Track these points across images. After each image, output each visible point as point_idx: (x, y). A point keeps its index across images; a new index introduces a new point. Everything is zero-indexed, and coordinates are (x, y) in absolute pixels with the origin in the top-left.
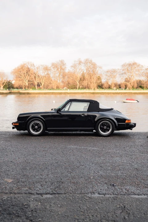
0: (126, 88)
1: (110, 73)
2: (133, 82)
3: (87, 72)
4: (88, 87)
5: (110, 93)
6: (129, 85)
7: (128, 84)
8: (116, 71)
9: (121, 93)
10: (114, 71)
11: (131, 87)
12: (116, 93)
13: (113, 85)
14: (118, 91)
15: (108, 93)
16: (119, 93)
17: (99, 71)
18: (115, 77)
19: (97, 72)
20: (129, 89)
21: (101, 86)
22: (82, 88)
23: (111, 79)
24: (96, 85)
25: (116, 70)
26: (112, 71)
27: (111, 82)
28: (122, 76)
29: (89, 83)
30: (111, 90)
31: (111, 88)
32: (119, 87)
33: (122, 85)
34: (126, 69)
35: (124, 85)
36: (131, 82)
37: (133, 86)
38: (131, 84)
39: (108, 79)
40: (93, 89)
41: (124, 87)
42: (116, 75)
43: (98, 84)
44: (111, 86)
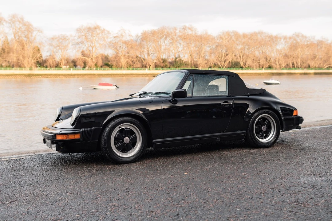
0: (84, 67)
1: (58, 41)
2: (97, 57)
3: (15, 37)
4: (19, 65)
5: (59, 75)
6: (90, 62)
7: (89, 60)
8: (67, 38)
9: (78, 75)
10: (64, 38)
11: (93, 64)
12: (68, 75)
13: (64, 62)
14: (72, 71)
15: (56, 75)
16: (75, 75)
17: (38, 38)
18: (65, 48)
19: (35, 39)
20: (90, 68)
21: (41, 64)
22: (6, 67)
23: (60, 51)
24: (33, 61)
25: (67, 37)
26: (60, 37)
27: (60, 56)
28: (77, 46)
29: (21, 58)
30: (60, 69)
31: (60, 66)
32: (74, 64)
33: (78, 61)
34: (83, 35)
35: (82, 62)
36: (93, 57)
37: (97, 63)
38: (92, 60)
39: (54, 52)
40: (28, 69)
41: (82, 65)
42: (67, 45)
43: (36, 60)
44: (60, 63)
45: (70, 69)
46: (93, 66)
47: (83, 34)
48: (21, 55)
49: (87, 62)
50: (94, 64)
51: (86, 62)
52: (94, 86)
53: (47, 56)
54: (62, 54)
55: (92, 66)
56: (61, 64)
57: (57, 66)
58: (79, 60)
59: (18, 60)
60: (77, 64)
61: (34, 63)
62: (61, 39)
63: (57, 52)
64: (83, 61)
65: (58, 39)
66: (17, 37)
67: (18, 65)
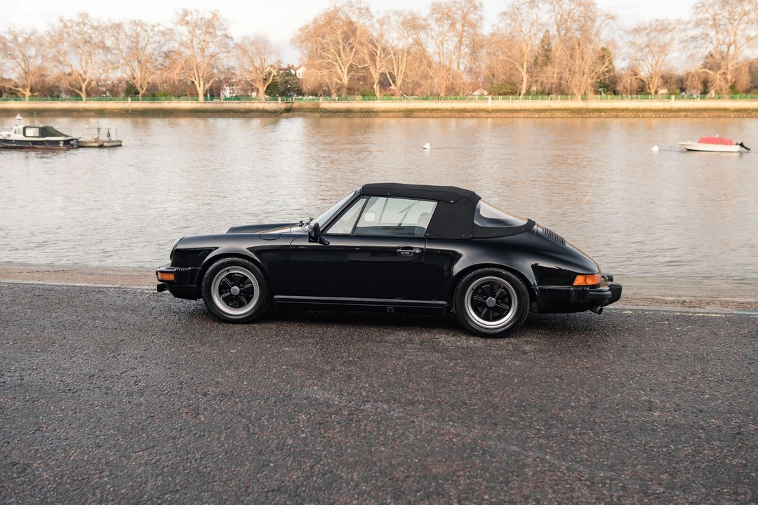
0: (705, 92)
1: (648, 35)
2: (736, 69)
3: (558, 31)
4: (562, 91)
5: (644, 110)
6: (718, 82)
7: (716, 77)
8: (670, 27)
9: (686, 110)
10: (663, 28)
11: (726, 87)
12: (664, 110)
13: (657, 81)
14: (675, 103)
15: (637, 112)
16: (679, 110)
17: (605, 34)
18: (663, 49)
19: (597, 34)
20: (719, 95)
21: (608, 86)
22: (537, 93)
23: (650, 57)
24: (590, 81)
25: (670, 24)
26: (654, 27)
27: (650, 68)
28: (692, 45)
29: (566, 75)
30: (648, 99)
31: (649, 91)
32: (679, 86)
33: (690, 80)
34: (707, 19)
35: (700, 80)
36: (728, 69)
37: (735, 82)
38: (724, 76)
39: (636, 60)
40: (579, 97)
41: (698, 89)
42: (669, 43)
43: (597, 78)
44: (649, 84)
45: (669, 98)
46: (724, 91)
47: (708, 15)
48: (567, 69)
49: (710, 80)
50: (730, 84)
51: (708, 82)
52: (688, 143)
53: (623, 69)
54: (654, 63)
55: (722, 90)
56: (651, 86)
57: (642, 90)
58: (693, 76)
59: (561, 78)
60: (687, 85)
61: (592, 85)
62: (656, 30)
63: (643, 60)
64: (702, 79)
65: (648, 31)
66: (563, 32)
67: (560, 89)
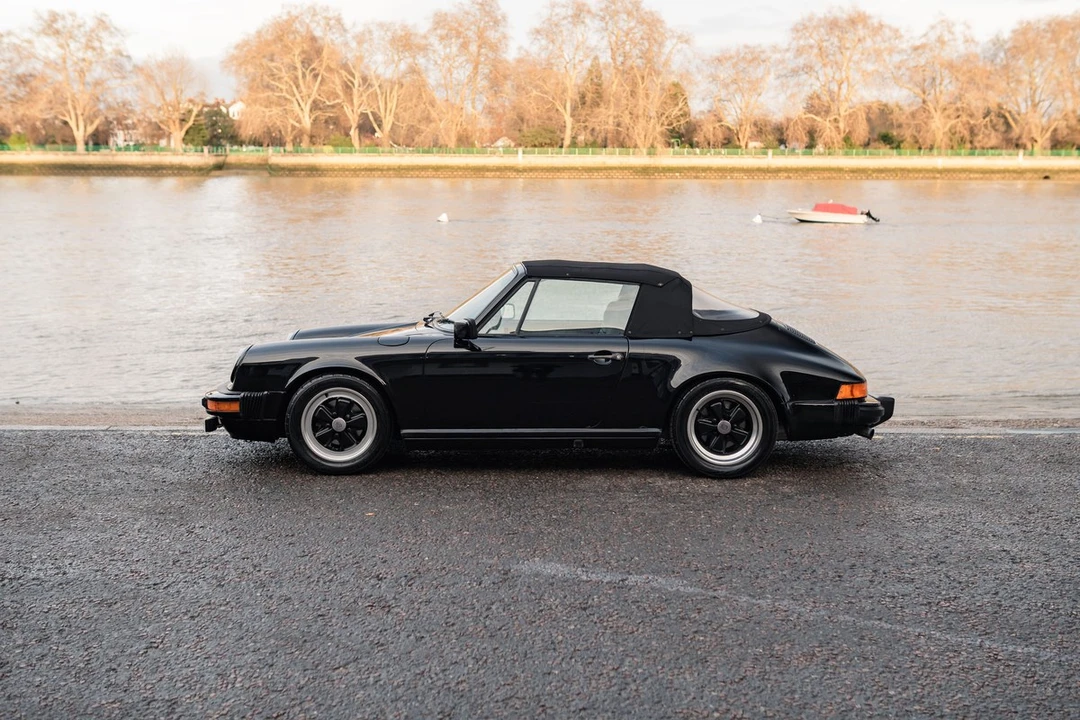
0: (811, 146)
1: (735, 65)
2: (850, 115)
3: (614, 59)
4: (619, 140)
5: (732, 170)
6: (827, 132)
7: (825, 125)
8: (763, 56)
9: (787, 170)
10: (753, 57)
11: (838, 138)
12: (759, 170)
13: (747, 131)
14: (772, 160)
15: (723, 171)
16: (778, 170)
17: (676, 59)
18: (755, 87)
19: (666, 64)
20: (830, 150)
21: (683, 136)
22: (586, 145)
23: (738, 97)
24: (659, 129)
25: (763, 52)
26: (742, 55)
27: (739, 111)
28: (792, 81)
29: (626, 119)
30: (736, 154)
31: (738, 143)
32: (780, 138)
33: (791, 128)
34: (811, 47)
35: (805, 129)
36: (839, 115)
37: (850, 132)
38: (836, 124)
39: (720, 100)
40: (645, 151)
41: (802, 141)
42: (762, 78)
43: (668, 125)
44: (737, 134)
45: (766, 154)
46: (836, 144)
47: (811, 42)
48: (627, 112)
49: (818, 129)
50: (843, 135)
51: (816, 131)
52: (800, 210)
53: (702, 112)
54: (743, 105)
55: (833, 143)
56: (741, 137)
57: (729, 142)
58: (796, 123)
59: (619, 125)
60: (787, 135)
61: (662, 134)
62: (744, 59)
63: (729, 101)
64: (807, 128)
65: (734, 61)
66: (620, 59)
67: (617, 140)
